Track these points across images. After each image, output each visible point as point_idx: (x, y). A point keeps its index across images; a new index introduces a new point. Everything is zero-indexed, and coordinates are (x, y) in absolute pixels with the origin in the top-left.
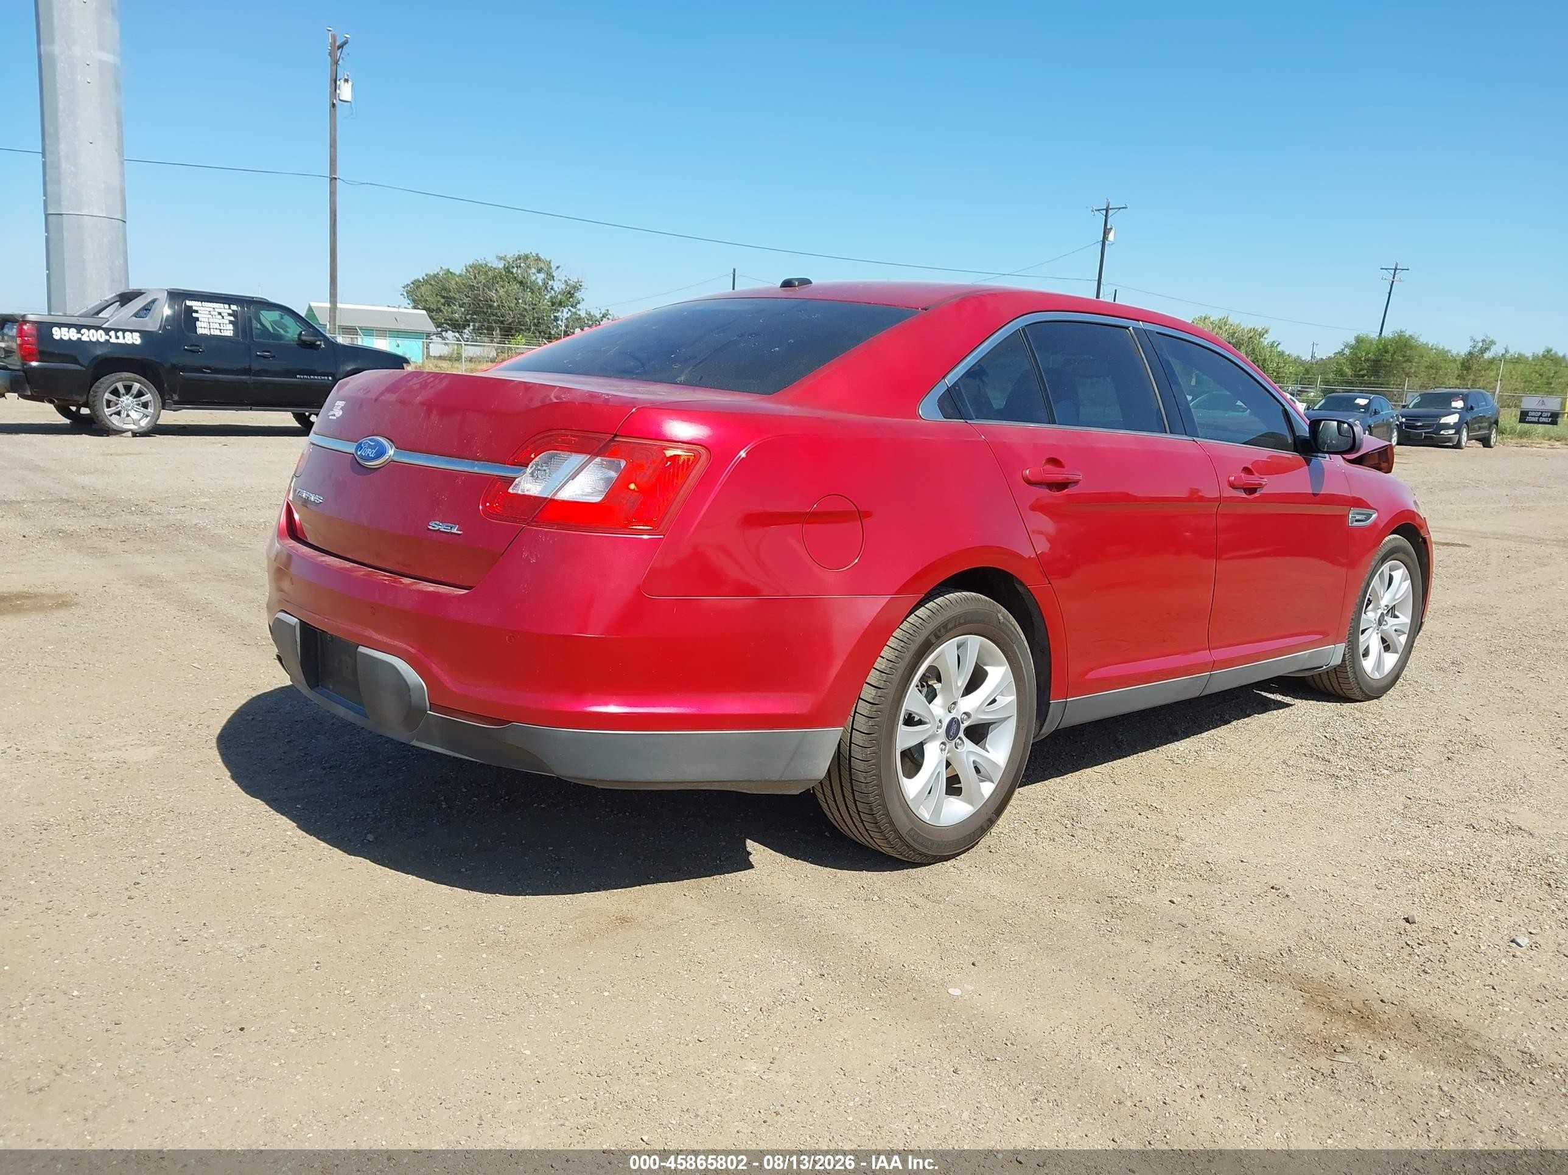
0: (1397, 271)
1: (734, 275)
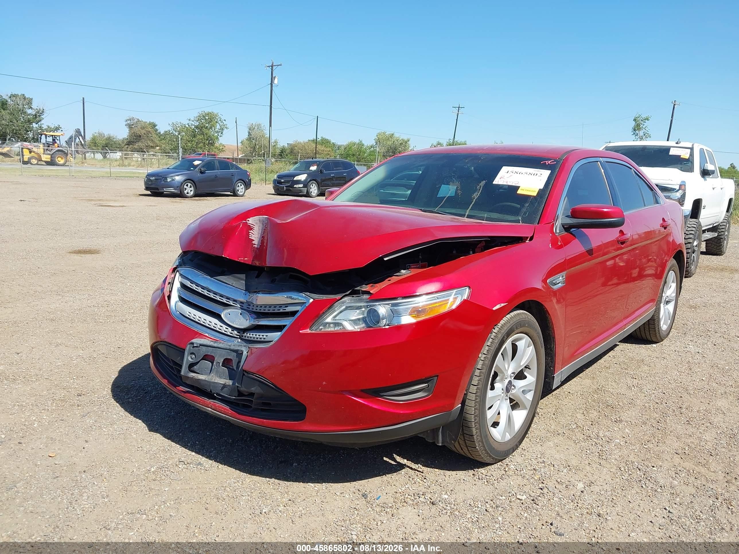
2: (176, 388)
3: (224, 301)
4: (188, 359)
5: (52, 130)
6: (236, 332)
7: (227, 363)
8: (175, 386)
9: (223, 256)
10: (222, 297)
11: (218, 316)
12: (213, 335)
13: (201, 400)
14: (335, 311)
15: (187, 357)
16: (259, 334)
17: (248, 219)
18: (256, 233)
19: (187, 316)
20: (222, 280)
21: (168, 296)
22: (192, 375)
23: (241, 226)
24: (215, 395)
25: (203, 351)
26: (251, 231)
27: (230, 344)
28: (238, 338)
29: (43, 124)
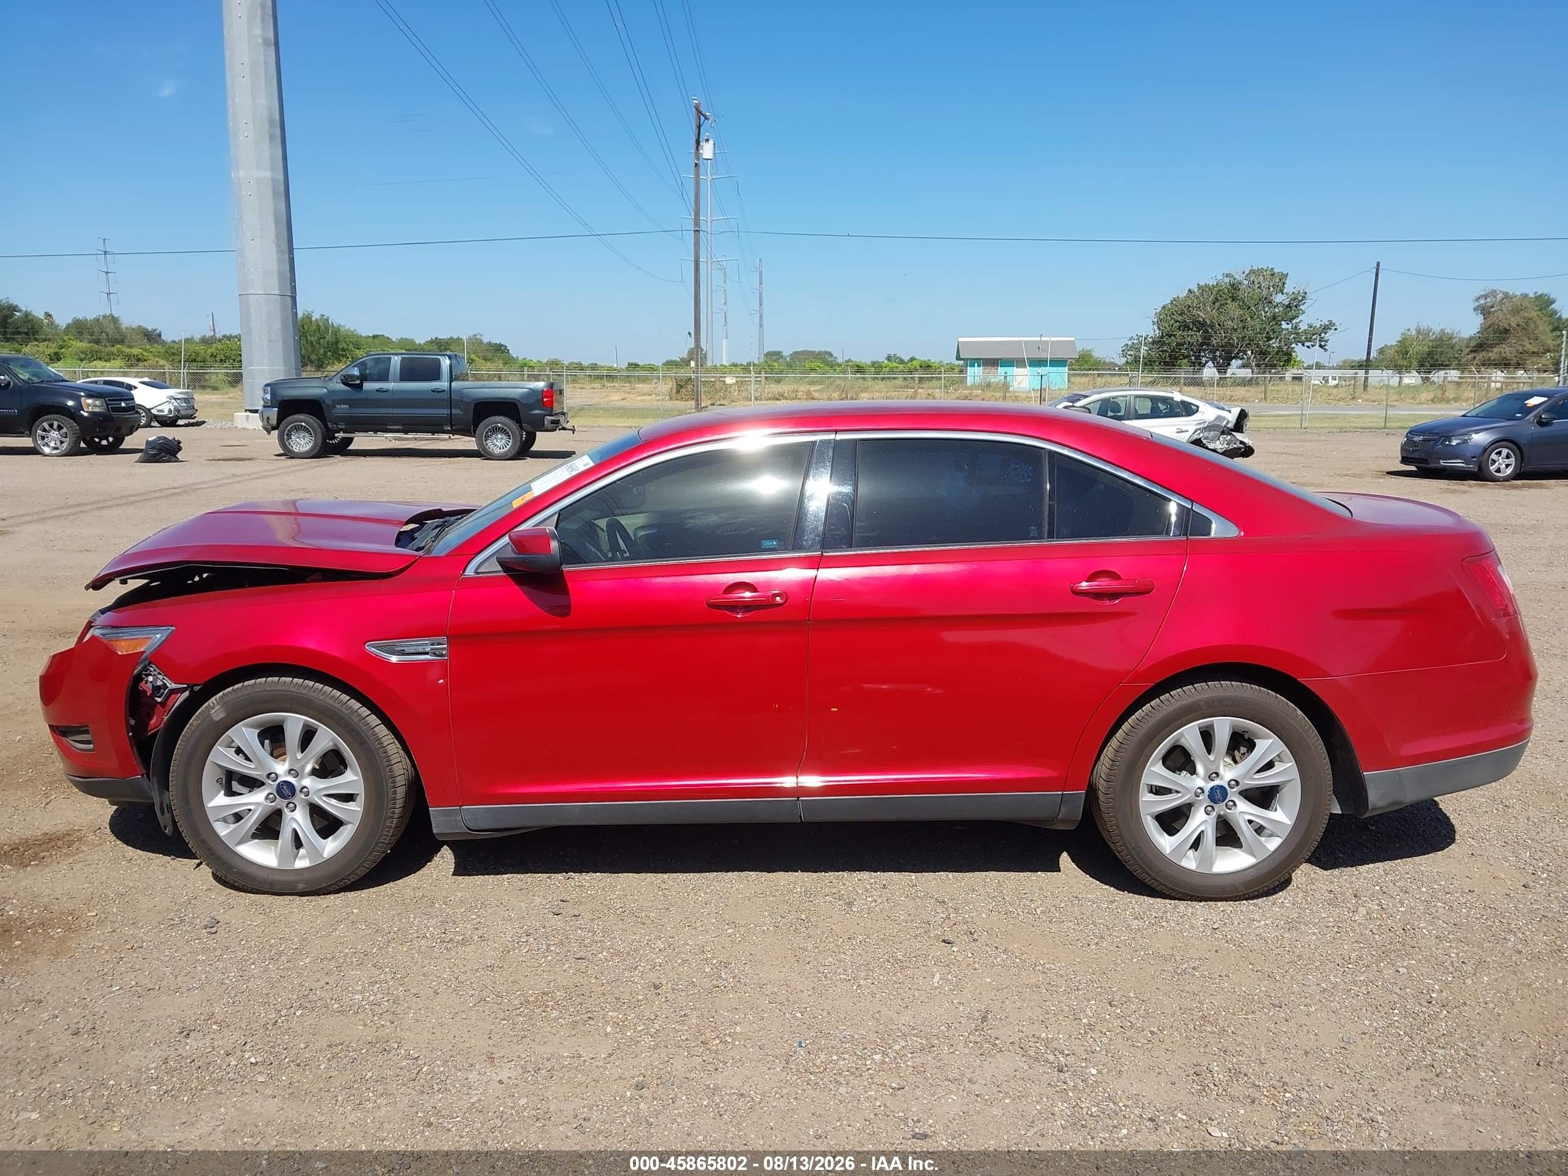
1: (1377, 270)
5: (1316, 331)
29: (1301, 321)
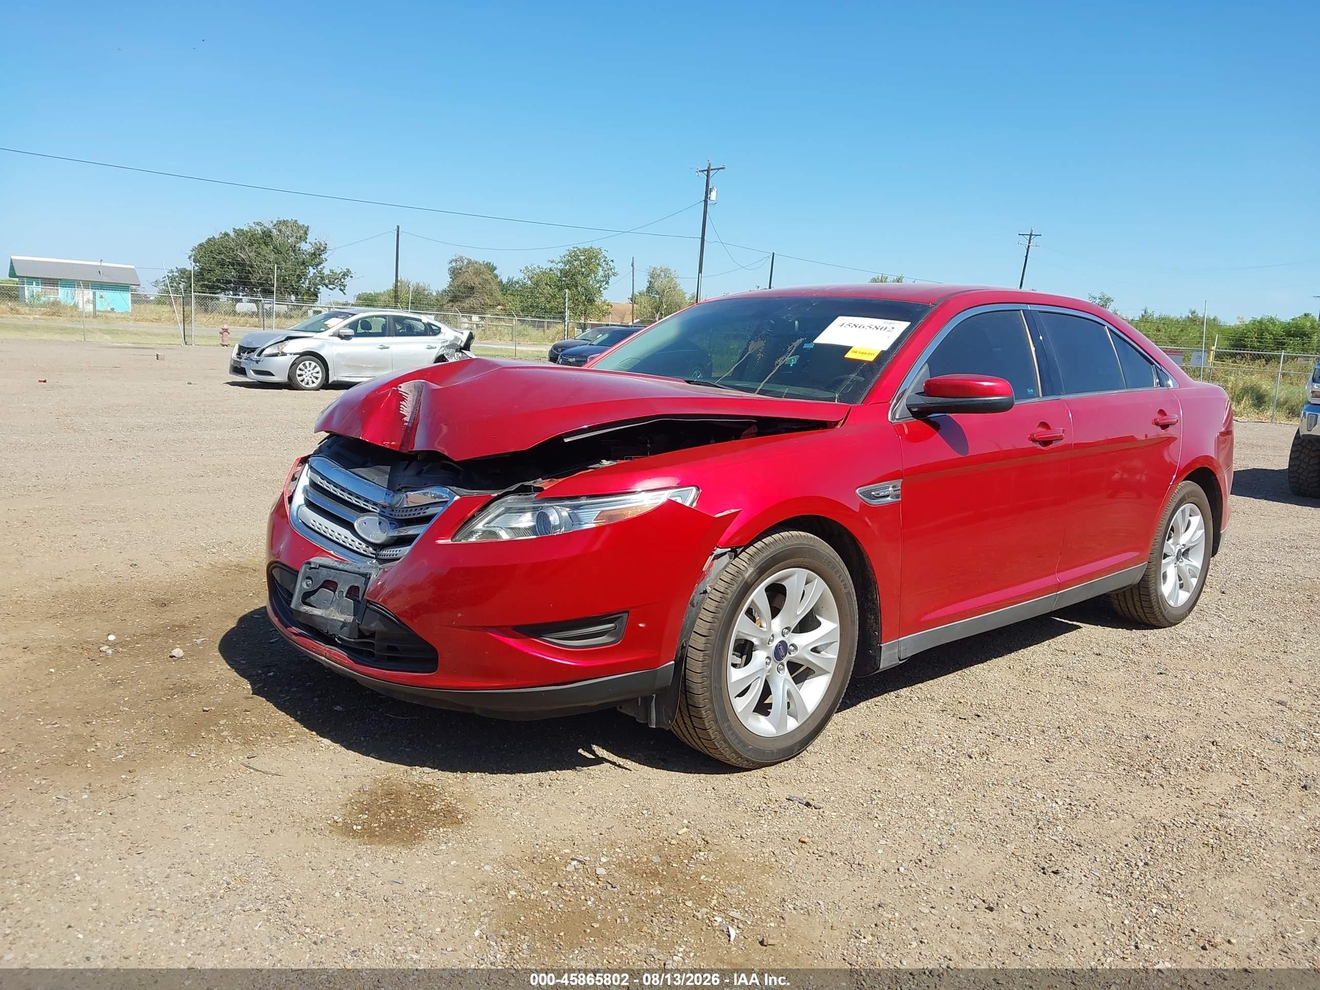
0: (1033, 237)
1: (398, 232)
2: (286, 628)
3: (362, 504)
4: (302, 585)
5: (337, 276)
6: (371, 549)
7: (353, 592)
8: (286, 627)
9: (361, 438)
10: (359, 498)
11: (349, 526)
12: (341, 553)
13: (315, 646)
14: (489, 514)
15: (301, 583)
16: (396, 549)
17: (401, 385)
18: (410, 405)
19: (311, 525)
20: (360, 473)
21: (289, 498)
22: (306, 608)
23: (390, 394)
24: (336, 639)
25: (323, 575)
26: (403, 403)
27: (359, 565)
28: (373, 558)
29: (324, 267)
